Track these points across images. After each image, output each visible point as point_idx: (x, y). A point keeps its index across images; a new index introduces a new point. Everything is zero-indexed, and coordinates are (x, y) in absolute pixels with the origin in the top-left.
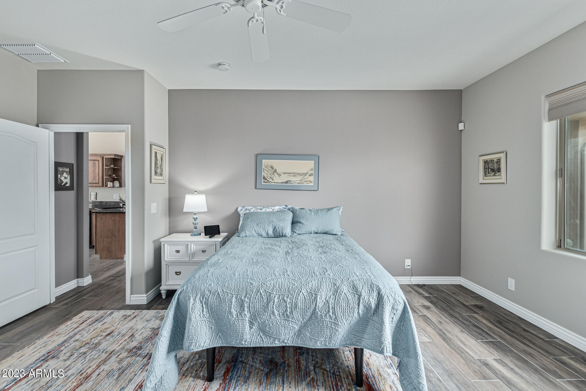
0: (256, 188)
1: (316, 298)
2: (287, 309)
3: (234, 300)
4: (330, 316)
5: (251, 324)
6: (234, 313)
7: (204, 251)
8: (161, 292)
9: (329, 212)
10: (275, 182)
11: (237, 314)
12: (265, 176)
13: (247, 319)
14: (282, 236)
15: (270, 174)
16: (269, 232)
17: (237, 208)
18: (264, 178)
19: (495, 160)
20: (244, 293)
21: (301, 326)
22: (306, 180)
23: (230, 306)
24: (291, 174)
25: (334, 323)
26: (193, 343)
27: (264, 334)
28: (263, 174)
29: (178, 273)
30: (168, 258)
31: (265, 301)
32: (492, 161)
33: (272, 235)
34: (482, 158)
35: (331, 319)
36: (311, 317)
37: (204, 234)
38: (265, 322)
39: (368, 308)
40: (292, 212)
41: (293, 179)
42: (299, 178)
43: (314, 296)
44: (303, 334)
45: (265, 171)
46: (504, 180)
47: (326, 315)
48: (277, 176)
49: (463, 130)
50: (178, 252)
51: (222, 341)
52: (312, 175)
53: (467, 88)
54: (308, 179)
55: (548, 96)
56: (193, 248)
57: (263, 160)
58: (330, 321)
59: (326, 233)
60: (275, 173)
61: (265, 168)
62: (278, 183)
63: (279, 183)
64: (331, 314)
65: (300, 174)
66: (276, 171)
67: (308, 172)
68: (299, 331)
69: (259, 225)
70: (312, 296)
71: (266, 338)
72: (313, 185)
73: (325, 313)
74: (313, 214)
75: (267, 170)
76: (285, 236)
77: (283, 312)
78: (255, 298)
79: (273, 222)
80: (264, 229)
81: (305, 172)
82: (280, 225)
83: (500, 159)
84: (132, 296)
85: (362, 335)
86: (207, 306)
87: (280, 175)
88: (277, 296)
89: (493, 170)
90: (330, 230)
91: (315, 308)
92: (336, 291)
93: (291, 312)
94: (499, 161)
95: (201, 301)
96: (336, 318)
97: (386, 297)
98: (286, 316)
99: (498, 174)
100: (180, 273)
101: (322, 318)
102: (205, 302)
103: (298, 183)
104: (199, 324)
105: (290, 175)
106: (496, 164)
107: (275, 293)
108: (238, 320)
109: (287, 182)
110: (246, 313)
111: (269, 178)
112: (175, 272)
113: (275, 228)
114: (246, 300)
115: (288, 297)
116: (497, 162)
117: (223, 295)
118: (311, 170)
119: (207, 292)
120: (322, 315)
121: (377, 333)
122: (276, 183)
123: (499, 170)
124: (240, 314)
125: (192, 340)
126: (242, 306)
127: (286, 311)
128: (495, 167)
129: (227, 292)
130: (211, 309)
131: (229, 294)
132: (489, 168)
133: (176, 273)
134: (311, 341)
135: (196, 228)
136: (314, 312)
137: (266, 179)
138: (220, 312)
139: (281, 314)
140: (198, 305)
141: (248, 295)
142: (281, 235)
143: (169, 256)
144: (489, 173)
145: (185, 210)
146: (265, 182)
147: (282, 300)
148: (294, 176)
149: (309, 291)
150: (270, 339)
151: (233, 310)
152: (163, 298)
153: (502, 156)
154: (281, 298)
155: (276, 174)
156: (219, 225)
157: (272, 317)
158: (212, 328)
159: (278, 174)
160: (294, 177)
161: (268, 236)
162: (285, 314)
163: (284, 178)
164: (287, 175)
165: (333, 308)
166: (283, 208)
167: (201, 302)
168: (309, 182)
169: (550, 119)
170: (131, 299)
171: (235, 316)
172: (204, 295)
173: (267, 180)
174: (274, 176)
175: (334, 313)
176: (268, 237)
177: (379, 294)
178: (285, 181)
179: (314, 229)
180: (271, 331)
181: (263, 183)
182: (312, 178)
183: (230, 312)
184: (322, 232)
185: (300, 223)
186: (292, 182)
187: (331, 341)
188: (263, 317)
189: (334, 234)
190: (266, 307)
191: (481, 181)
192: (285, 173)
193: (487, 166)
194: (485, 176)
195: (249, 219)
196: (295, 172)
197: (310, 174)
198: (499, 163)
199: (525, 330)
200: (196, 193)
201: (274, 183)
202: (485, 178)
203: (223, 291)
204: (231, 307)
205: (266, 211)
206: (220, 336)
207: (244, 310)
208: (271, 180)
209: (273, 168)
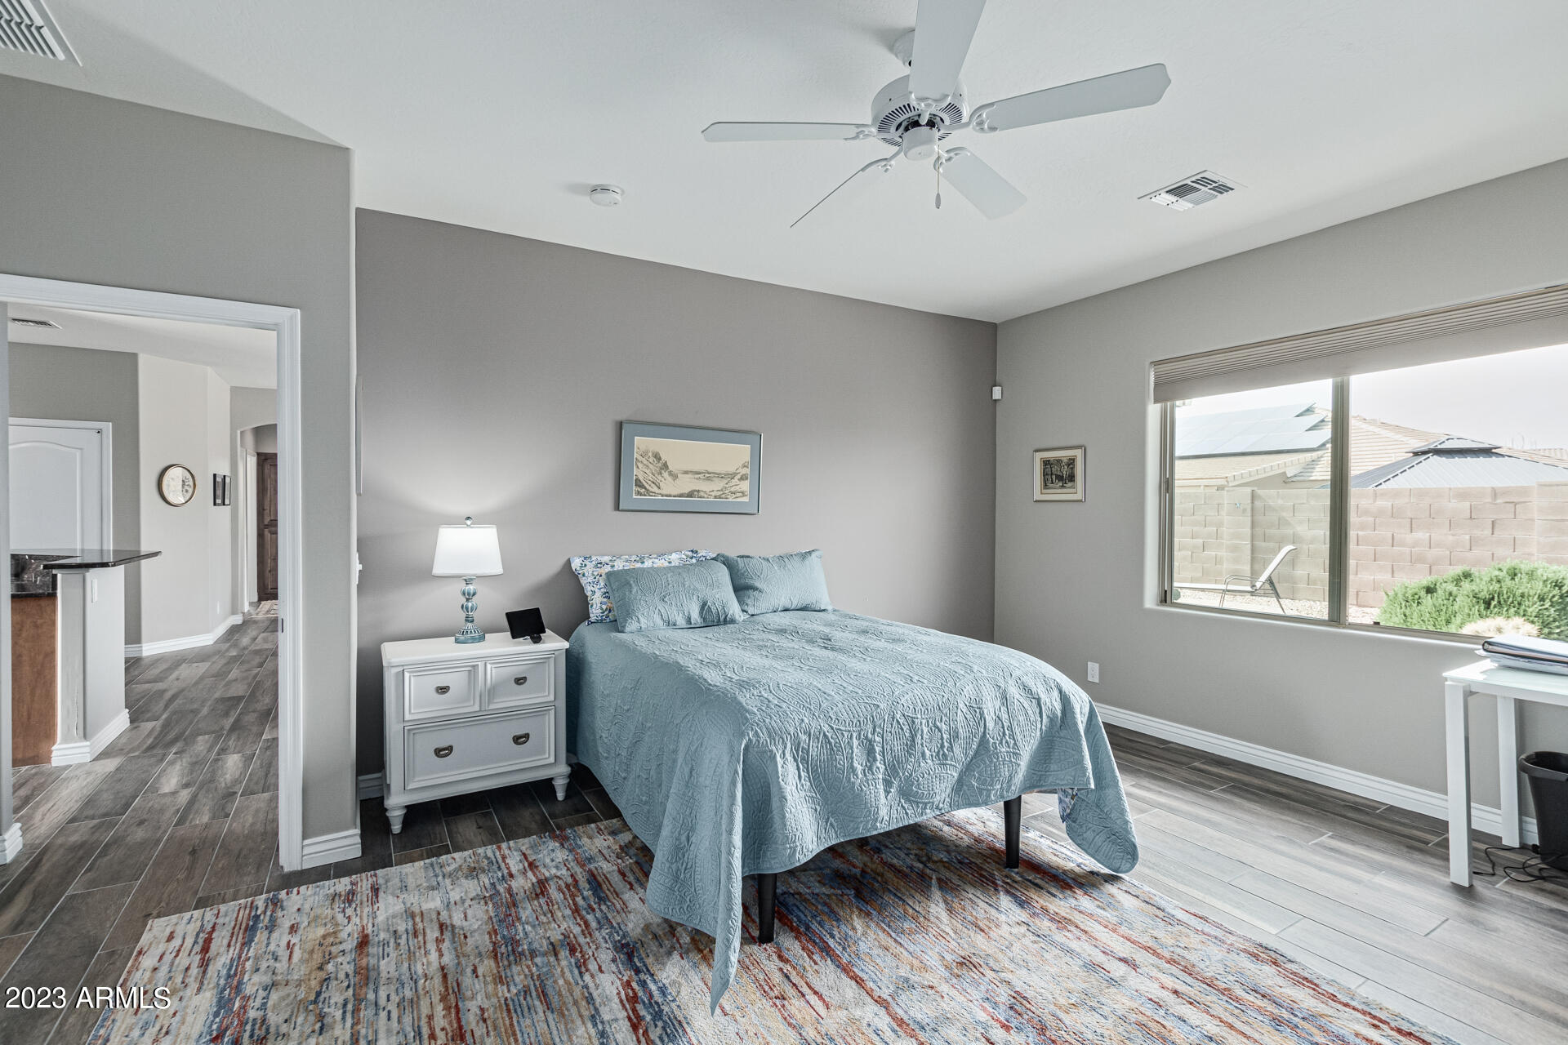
0: (617, 508)
1: (982, 714)
2: (943, 743)
3: (855, 742)
4: (1007, 742)
5: (888, 783)
6: (859, 768)
7: (520, 681)
8: (388, 814)
9: (807, 562)
10: (664, 492)
11: (864, 770)
12: (641, 478)
13: (881, 776)
14: (725, 622)
15: (653, 474)
16: (692, 614)
17: (569, 562)
18: (639, 483)
19: (1065, 460)
20: (870, 726)
21: (962, 771)
22: (733, 489)
23: (849, 756)
24: (701, 476)
25: (1013, 753)
26: (797, 846)
27: (908, 800)
28: (635, 473)
29: (442, 752)
30: (412, 711)
31: (907, 735)
32: (1059, 461)
33: (699, 620)
34: (1039, 456)
35: (1009, 747)
36: (977, 753)
37: (509, 633)
38: (911, 775)
39: (1052, 720)
40: (725, 564)
41: (704, 487)
42: (717, 485)
43: (978, 711)
44: (967, 786)
45: (640, 465)
46: (1079, 496)
47: (1001, 743)
48: (669, 479)
49: (998, 400)
50: (443, 690)
51: (836, 833)
52: (747, 479)
53: (1003, 323)
54: (737, 488)
55: (1155, 363)
56: (492, 673)
57: (636, 438)
58: (1007, 752)
59: (804, 609)
60: (663, 472)
61: (640, 458)
62: (670, 496)
63: (674, 496)
64: (1007, 738)
65: (720, 476)
66: (665, 466)
67: (738, 471)
68: (960, 781)
69: (666, 599)
70: (975, 711)
71: (911, 808)
72: (748, 500)
73: (999, 739)
74: (776, 568)
75: (645, 462)
76: (733, 621)
77: (936, 750)
78: (891, 732)
79: (695, 589)
80: (680, 609)
81: (732, 470)
82: (717, 596)
83: (1074, 460)
84: (307, 842)
85: (1046, 767)
86: (806, 766)
87: (677, 477)
88: (924, 721)
89: (1060, 478)
90: (814, 602)
91: (984, 732)
92: (1004, 698)
93: (951, 748)
94: (1071, 462)
95: (794, 757)
96: (1015, 744)
97: (1071, 696)
98: (942, 757)
99: (1070, 484)
100: (450, 749)
101: (996, 749)
102: (802, 757)
103: (715, 497)
104: (798, 807)
105: (697, 476)
106: (1066, 467)
107: (919, 716)
108: (867, 781)
109: (690, 495)
110: (878, 764)
111: (650, 482)
112: (436, 750)
113: (704, 604)
114: (877, 739)
115: (941, 721)
116: (1068, 465)
117: (834, 736)
118: (744, 466)
119: (804, 737)
120: (995, 743)
121: (1073, 755)
122: (666, 496)
123: (1072, 478)
124: (870, 768)
125: (795, 842)
126: (870, 752)
127: (942, 746)
128: (1064, 473)
129: (840, 730)
130: (815, 771)
131: (844, 733)
132: (1052, 474)
133: (438, 752)
134: (981, 794)
135: (472, 621)
136: (983, 741)
137: (642, 486)
138: (832, 772)
139: (934, 754)
140: (791, 767)
141: (877, 729)
142: (722, 619)
143: (414, 709)
144: (1052, 483)
145: (437, 571)
146: (639, 493)
147: (933, 728)
148: (708, 479)
149: (968, 704)
150: (918, 807)
151: (856, 764)
152: (394, 832)
153: (1078, 453)
154: (930, 724)
155: (666, 474)
156: (538, 609)
157: (922, 764)
158: (816, 810)
159: (671, 474)
160: (708, 483)
161: (691, 624)
162: (941, 753)
163: (686, 484)
164: (690, 476)
165: (1010, 728)
166: (687, 556)
167: (796, 760)
168: (741, 494)
169: (1156, 401)
170: (305, 852)
171: (860, 776)
172: (799, 744)
173: (645, 488)
174: (663, 480)
175: (1012, 736)
176: (690, 626)
177: (1061, 692)
178: (686, 491)
179: (784, 602)
180: (920, 791)
181: (635, 497)
182: (745, 486)
183: (853, 769)
184: (799, 606)
185: (755, 589)
186: (702, 494)
187: (1010, 786)
188: (909, 767)
189: (822, 608)
190: (911, 745)
191: (1038, 496)
192: (686, 473)
193: (1048, 470)
194: (1044, 489)
195: (633, 585)
196: (710, 470)
197: (742, 476)
198: (1071, 466)
199: (1130, 740)
200: (469, 522)
201: (662, 496)
202: (1044, 491)
203: (832, 728)
204: (852, 758)
205: (655, 566)
206: (831, 825)
207: (875, 760)
208: (655, 489)
209: (660, 459)
